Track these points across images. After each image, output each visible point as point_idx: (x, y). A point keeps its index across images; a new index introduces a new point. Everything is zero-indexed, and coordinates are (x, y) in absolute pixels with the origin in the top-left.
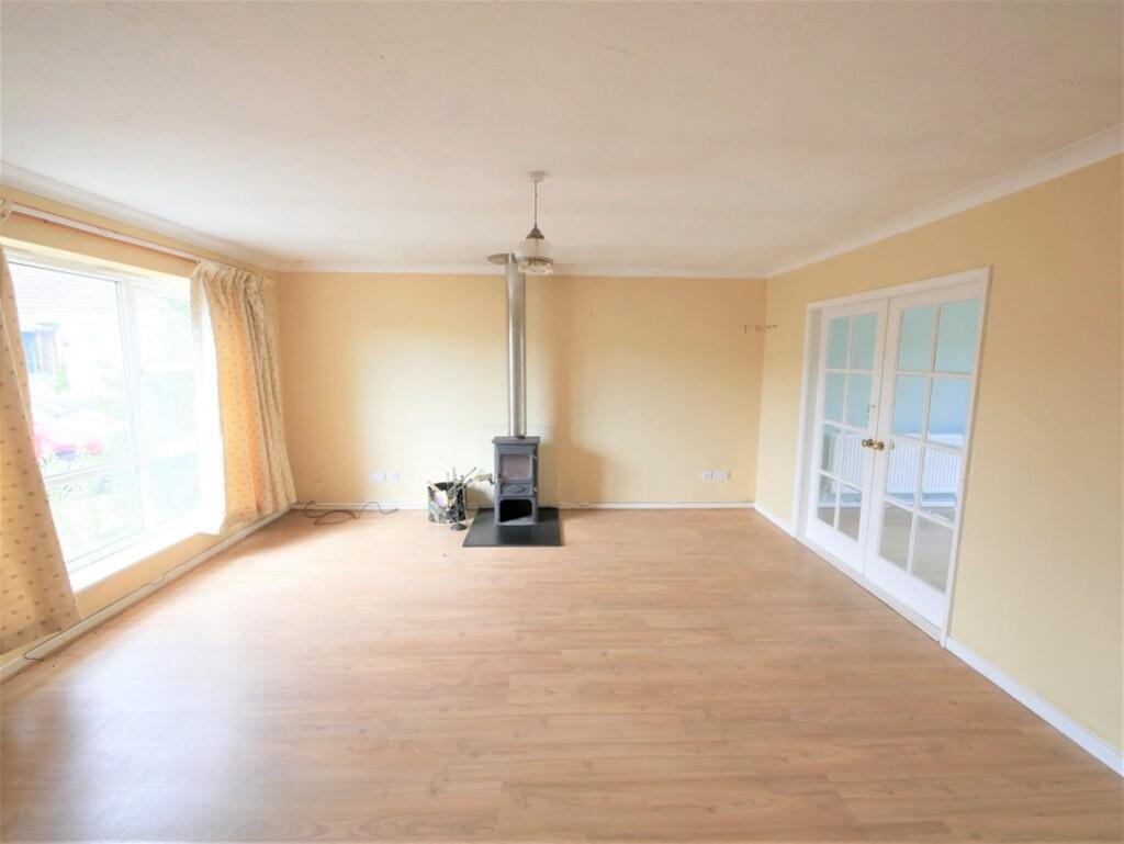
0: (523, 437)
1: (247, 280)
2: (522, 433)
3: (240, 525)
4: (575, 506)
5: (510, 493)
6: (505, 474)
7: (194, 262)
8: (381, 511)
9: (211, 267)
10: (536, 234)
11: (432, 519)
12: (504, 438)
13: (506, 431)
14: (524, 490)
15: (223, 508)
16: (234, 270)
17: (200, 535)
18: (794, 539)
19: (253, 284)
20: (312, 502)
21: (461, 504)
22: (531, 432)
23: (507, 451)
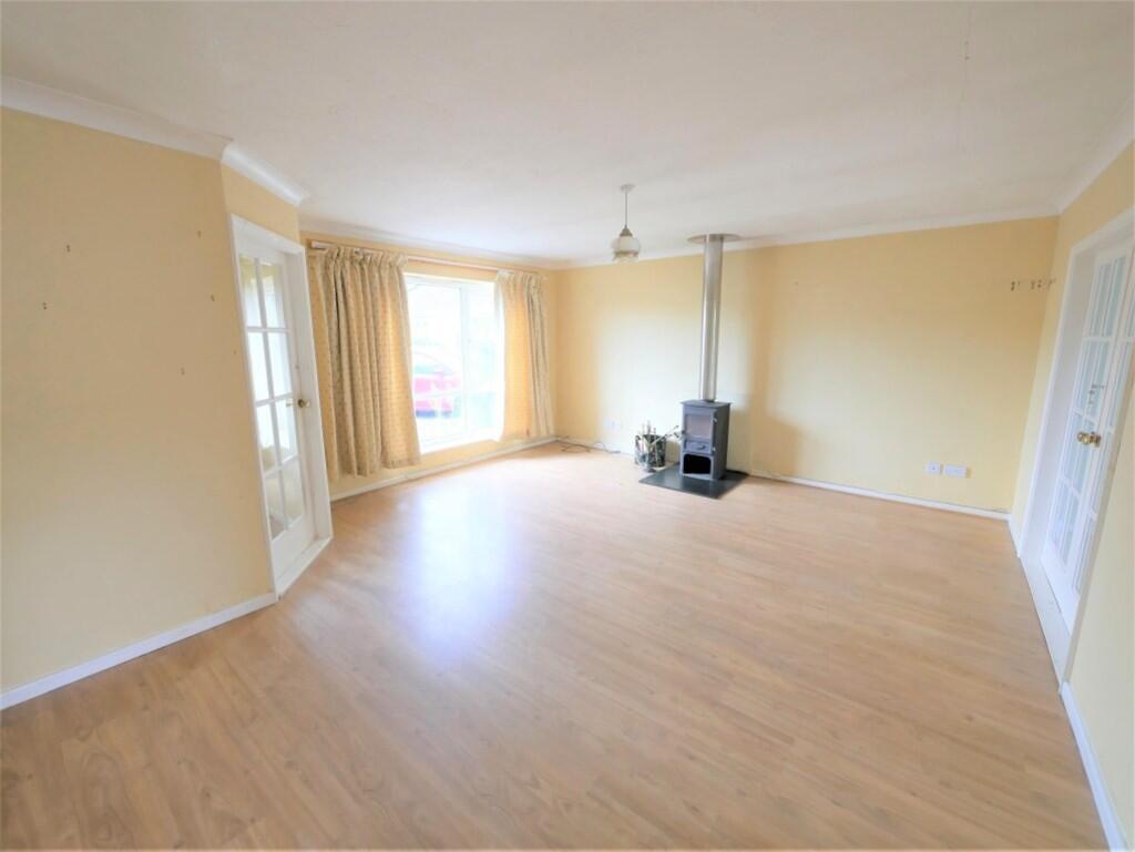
0: (712, 402)
1: (531, 279)
2: (711, 397)
3: (516, 441)
4: (766, 475)
5: (693, 449)
6: (689, 431)
7: (497, 272)
8: (607, 451)
9: (506, 274)
10: (626, 233)
11: (636, 463)
12: (694, 401)
13: (696, 395)
14: (704, 447)
15: (502, 426)
16: (521, 274)
17: (490, 441)
18: (1019, 560)
19: (533, 282)
20: (567, 437)
21: (657, 454)
22: (721, 399)
23: (690, 412)
